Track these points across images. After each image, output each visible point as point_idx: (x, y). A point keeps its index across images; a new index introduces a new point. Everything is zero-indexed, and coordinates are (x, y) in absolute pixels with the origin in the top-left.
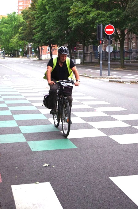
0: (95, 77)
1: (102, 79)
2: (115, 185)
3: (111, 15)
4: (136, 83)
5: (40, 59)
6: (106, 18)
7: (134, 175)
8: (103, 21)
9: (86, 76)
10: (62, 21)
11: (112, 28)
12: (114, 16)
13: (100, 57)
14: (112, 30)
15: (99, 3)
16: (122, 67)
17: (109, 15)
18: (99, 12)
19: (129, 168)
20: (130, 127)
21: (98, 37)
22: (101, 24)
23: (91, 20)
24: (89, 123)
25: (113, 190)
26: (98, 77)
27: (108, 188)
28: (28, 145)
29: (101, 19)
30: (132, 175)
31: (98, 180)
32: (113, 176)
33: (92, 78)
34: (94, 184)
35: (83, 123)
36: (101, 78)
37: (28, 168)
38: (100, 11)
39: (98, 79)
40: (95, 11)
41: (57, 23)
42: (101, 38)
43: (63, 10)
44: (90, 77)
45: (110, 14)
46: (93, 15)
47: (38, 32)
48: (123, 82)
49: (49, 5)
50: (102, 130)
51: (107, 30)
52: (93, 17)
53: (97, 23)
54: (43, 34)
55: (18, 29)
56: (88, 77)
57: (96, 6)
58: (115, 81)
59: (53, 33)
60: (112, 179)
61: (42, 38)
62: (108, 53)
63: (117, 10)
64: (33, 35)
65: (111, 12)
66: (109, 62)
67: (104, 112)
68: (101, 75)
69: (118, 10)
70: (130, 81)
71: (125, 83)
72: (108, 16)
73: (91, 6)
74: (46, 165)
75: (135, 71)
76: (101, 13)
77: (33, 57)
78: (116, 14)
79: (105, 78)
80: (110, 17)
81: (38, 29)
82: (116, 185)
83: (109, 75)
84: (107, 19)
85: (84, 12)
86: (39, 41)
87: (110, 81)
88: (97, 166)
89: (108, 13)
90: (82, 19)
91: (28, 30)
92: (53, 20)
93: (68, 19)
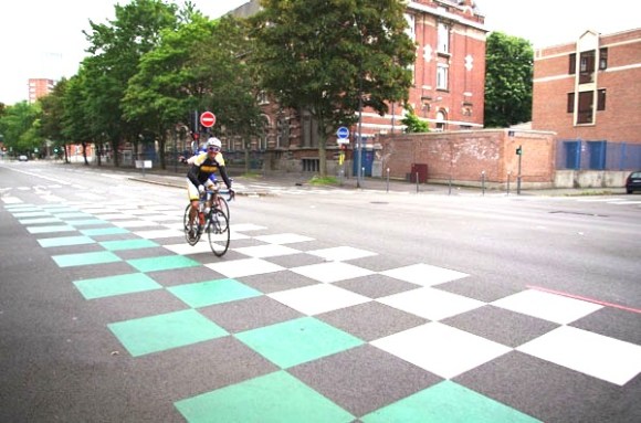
5: (67, 162)
10: (111, 110)
11: (211, 117)
14: (211, 119)
15: (169, 87)
22: (196, 111)
23: (158, 109)
38: (170, 99)
40: (162, 97)
41: (102, 112)
43: (112, 95)
46: (161, 102)
47: (67, 125)
49: (88, 89)
51: (205, 120)
52: (160, 105)
54: (76, 128)
55: (32, 122)
57: (164, 91)
59: (93, 127)
61: (74, 133)
64: (59, 129)
73: (155, 91)
76: (172, 100)
77: (56, 159)
85: (146, 99)
86: (69, 138)
89: (181, 101)
90: (143, 107)
91: (50, 123)
92: (95, 108)
93: (120, 107)
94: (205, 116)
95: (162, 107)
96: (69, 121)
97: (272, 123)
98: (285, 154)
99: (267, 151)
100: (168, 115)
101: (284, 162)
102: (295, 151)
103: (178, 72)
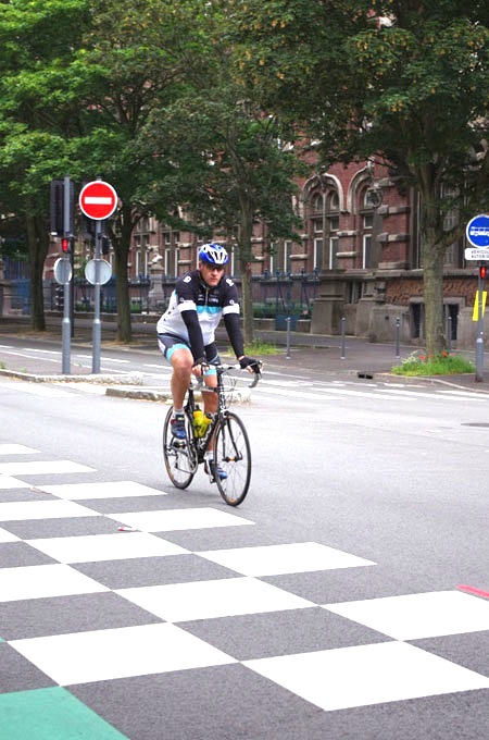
0: (45, 377)
1: (72, 385)
3: (84, 153)
6: (66, 159)
8: (56, 169)
9: (7, 374)
11: (108, 194)
12: (95, 155)
13: (62, 301)
14: (106, 201)
15: (41, 105)
16: (122, 339)
17: (79, 149)
18: (41, 135)
20: (317, 610)
21: (53, 225)
22: (67, 180)
23: (11, 165)
24: (122, 592)
26: (55, 377)
33: (34, 380)
35: (98, 595)
36: (67, 381)
38: (44, 135)
39: (58, 383)
40: (24, 132)
42: (67, 228)
44: (25, 378)
45: (83, 145)
46: (19, 146)
48: (164, 398)
51: (90, 200)
52: (18, 155)
53: (33, 175)
56: (17, 376)
58: (130, 395)
62: (93, 286)
63: (105, 131)
65: (84, 140)
66: (97, 321)
67: (161, 535)
68: (66, 369)
69: (109, 132)
72: (75, 151)
73: (7, 114)
76: (49, 141)
78: (103, 147)
79: (83, 380)
80: (81, 158)
83: (95, 370)
84: (72, 165)
87: (110, 393)
89: (74, 144)
94: (92, 192)
95: (23, 161)
97: (347, 201)
98: (370, 289)
99: (325, 282)
100: (37, 180)
101: (367, 310)
102: (392, 281)
103: (65, 65)
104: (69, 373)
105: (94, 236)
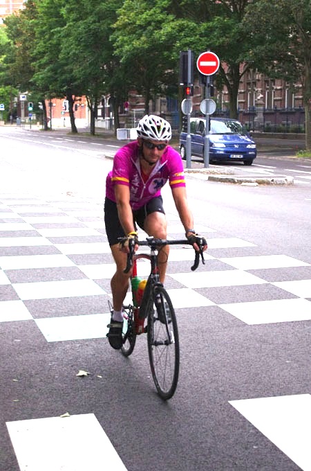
1: (192, 174)
2: (244, 418)
3: (210, 30)
4: (268, 183)
5: (47, 129)
6: (198, 37)
7: (285, 395)
8: (192, 43)
10: (99, 42)
11: (213, 59)
12: (215, 33)
13: (186, 125)
14: (213, 64)
17: (206, 30)
19: (273, 378)
20: (267, 285)
21: (180, 79)
22: (190, 51)
23: (164, 41)
25: (241, 430)
27: (229, 425)
28: (35, 328)
29: (188, 39)
30: (281, 395)
31: (205, 406)
32: (238, 397)
34: (196, 417)
36: (189, 172)
37: (41, 381)
38: (184, 22)
40: (173, 21)
41: (86, 47)
42: (189, 81)
43: (101, 17)
45: (208, 27)
46: (170, 29)
47: (42, 66)
48: (240, 182)
49: (68, 6)
50: (203, 291)
51: (203, 64)
52: (169, 35)
53: (178, 48)
54: (54, 70)
57: (175, 9)
58: (221, 180)
59: (77, 70)
60: (236, 404)
61: (52, 80)
63: (221, 18)
64: (32, 72)
65: (209, 24)
68: (189, 165)
69: (224, 19)
70: (255, 179)
71: (243, 184)
72: (203, 32)
73: (163, 9)
74: (82, 373)
75: (264, 157)
76: (188, 25)
77: (32, 122)
78: (221, 28)
79: (198, 172)
80: (207, 36)
81: (43, 61)
82: (247, 418)
83: (206, 166)
84: (201, 40)
85: (149, 23)
86: (46, 88)
87: (211, 179)
88: (199, 376)
89: (204, 25)
90: (143, 38)
91: (19, 62)
92: (76, 39)
93: (111, 38)
95: (172, 38)
96: (45, 59)
104: (190, 168)
105: (206, 85)
